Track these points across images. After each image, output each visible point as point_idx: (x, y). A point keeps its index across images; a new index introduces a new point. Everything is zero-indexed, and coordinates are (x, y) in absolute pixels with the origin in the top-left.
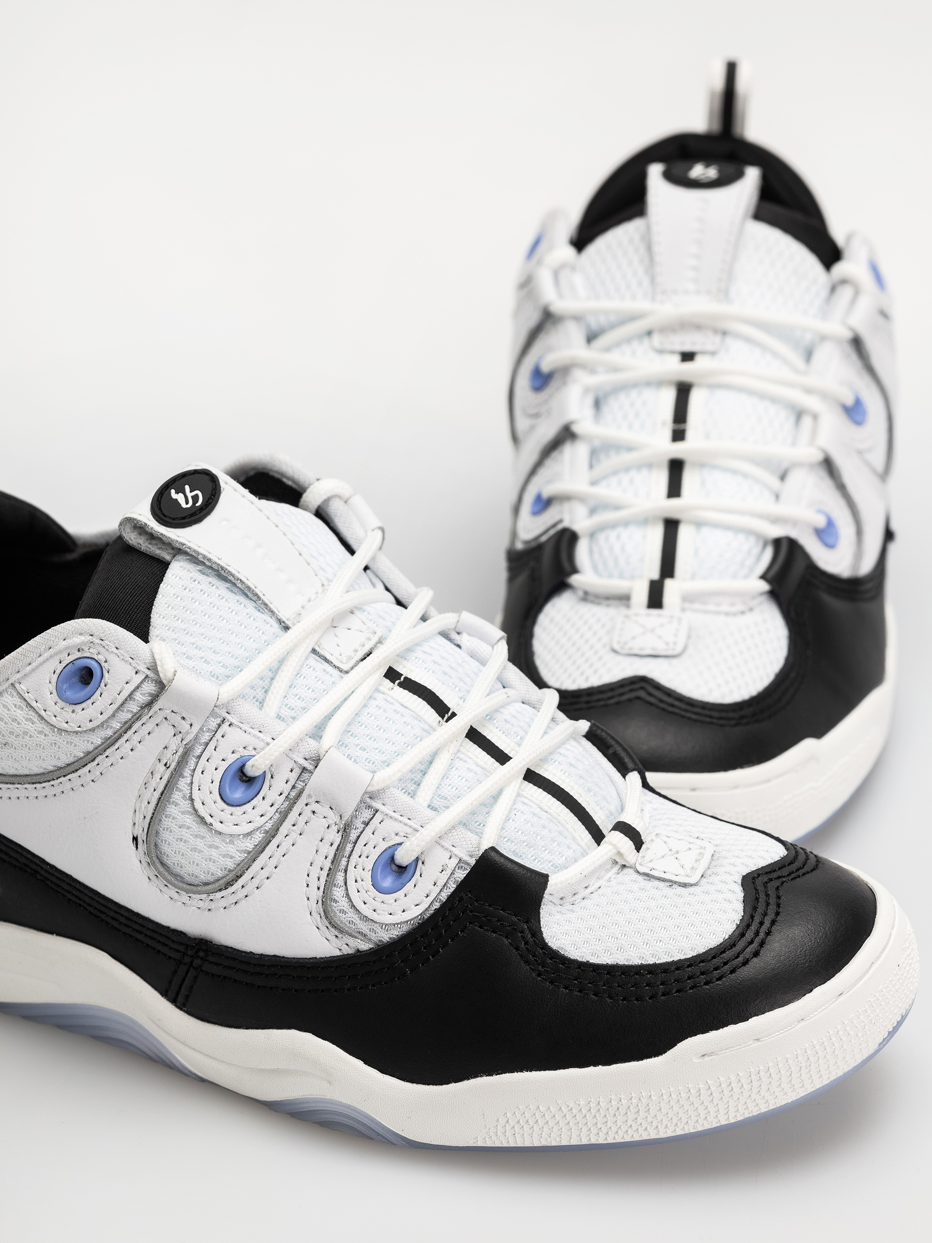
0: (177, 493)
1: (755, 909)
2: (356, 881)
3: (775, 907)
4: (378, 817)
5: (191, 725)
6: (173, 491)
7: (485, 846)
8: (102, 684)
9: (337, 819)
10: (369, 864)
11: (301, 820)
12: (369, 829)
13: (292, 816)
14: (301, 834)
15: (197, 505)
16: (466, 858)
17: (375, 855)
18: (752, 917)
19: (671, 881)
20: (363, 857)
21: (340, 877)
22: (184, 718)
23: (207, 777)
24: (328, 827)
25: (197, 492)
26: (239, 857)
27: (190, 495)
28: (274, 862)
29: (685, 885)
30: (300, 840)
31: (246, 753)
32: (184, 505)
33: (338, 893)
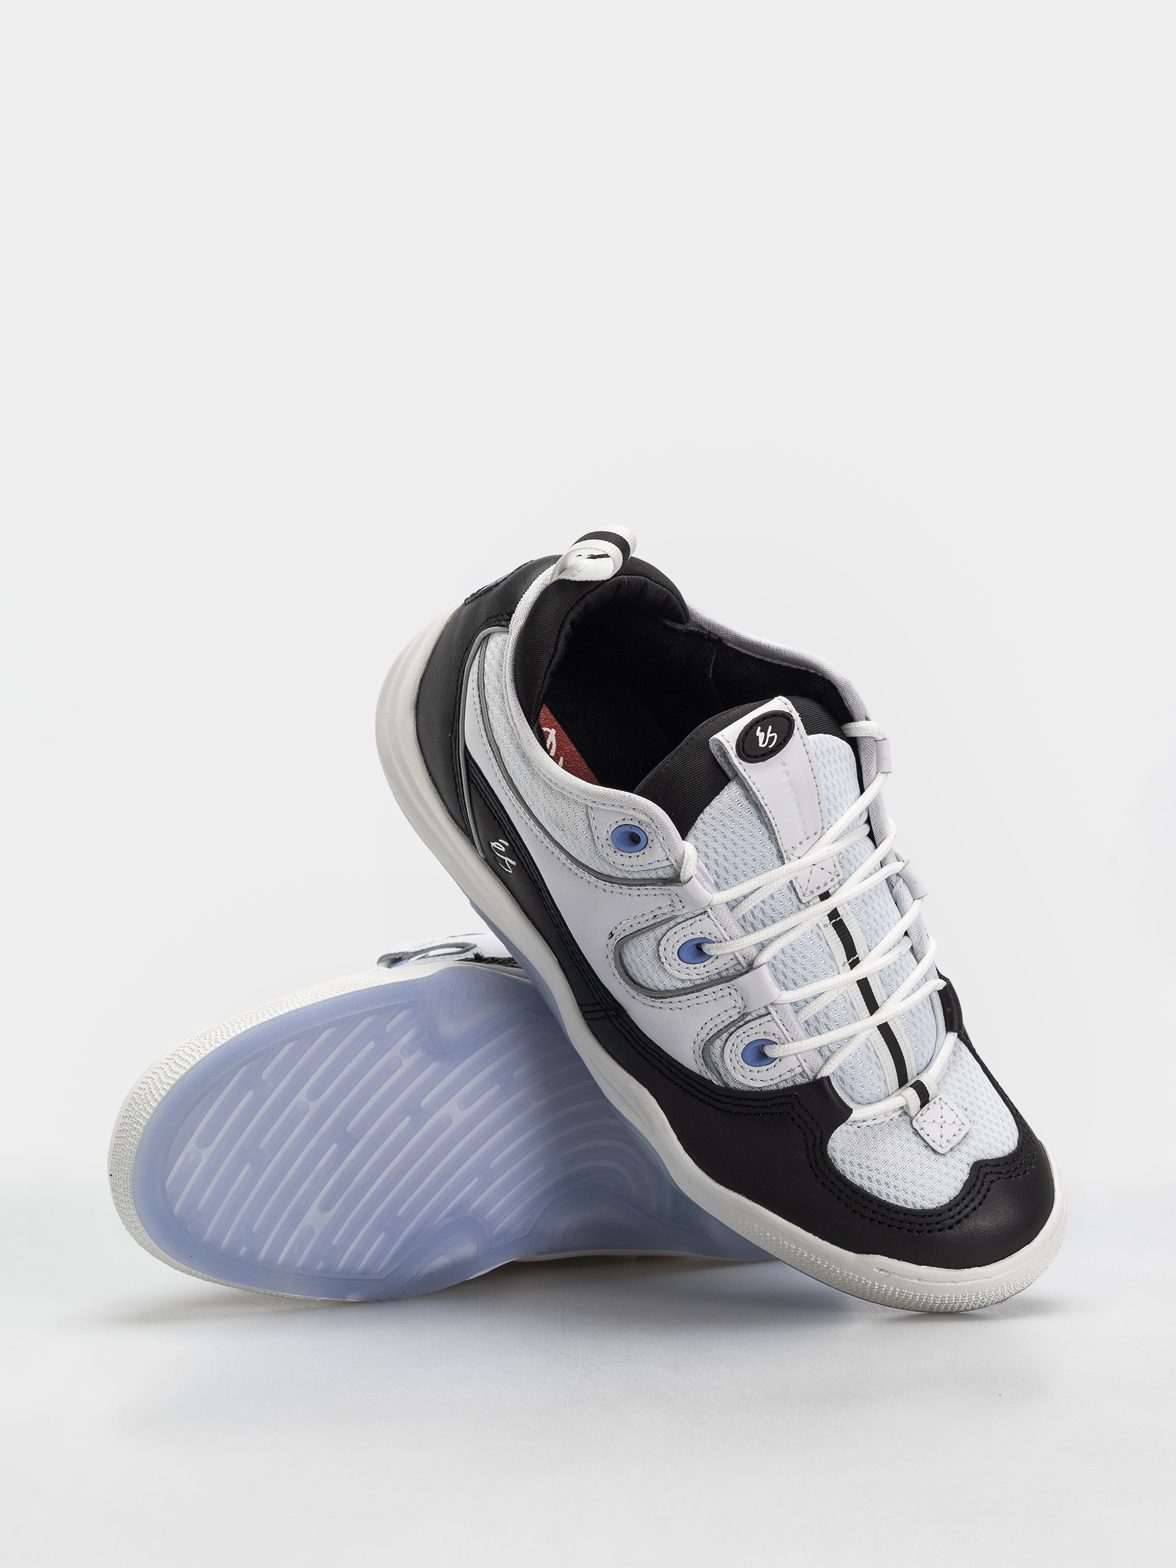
0: (761, 731)
1: (969, 1193)
2: (733, 1045)
3: (982, 1197)
4: (769, 1018)
5: (683, 907)
6: (759, 728)
7: (824, 1073)
8: (642, 852)
9: (742, 1007)
10: (747, 1041)
11: (720, 993)
12: (758, 1021)
13: (716, 988)
14: (715, 1000)
15: (770, 747)
16: (809, 1072)
17: (753, 1038)
18: (963, 1199)
19: (929, 1145)
20: (746, 1035)
21: (725, 1035)
22: (681, 901)
23: (677, 937)
24: (734, 1007)
25: (775, 734)
26: (669, 987)
27: (769, 735)
28: (689, 1003)
29: (934, 1151)
30: (713, 1003)
31: (708, 937)
32: (761, 745)
33: (718, 1043)
